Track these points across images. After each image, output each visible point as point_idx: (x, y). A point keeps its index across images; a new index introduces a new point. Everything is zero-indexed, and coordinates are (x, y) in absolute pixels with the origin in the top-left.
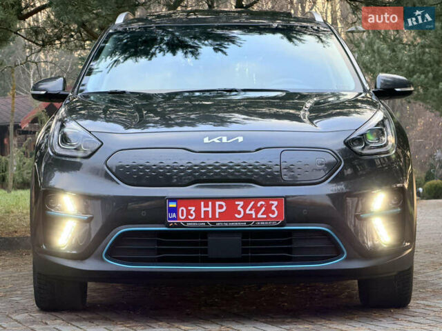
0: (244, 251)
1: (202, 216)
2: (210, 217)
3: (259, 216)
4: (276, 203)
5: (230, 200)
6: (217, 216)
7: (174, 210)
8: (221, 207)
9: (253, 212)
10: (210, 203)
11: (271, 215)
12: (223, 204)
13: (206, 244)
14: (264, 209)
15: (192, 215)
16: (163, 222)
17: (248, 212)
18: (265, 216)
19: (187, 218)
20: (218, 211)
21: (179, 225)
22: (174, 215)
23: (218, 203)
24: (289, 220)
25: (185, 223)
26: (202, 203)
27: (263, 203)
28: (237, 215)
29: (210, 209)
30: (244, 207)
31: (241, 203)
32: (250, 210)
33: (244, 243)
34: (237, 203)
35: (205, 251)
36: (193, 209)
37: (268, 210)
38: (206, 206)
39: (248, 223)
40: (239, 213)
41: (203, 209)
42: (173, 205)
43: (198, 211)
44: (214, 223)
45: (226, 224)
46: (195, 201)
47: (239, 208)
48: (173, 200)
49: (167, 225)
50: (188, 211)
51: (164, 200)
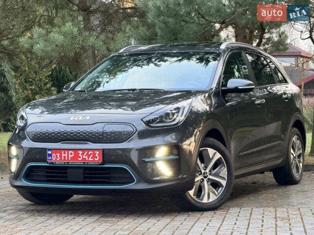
0: (85, 178)
1: (63, 159)
2: (66, 159)
3: (90, 159)
4: (98, 153)
5: (76, 151)
6: (70, 159)
7: (50, 155)
8: (71, 154)
9: (86, 157)
10: (66, 152)
11: (95, 159)
12: (73, 152)
13: (66, 173)
14: (92, 156)
15: (58, 158)
16: (45, 161)
17: (84, 157)
18: (92, 159)
19: (56, 160)
20: (70, 156)
21: (53, 163)
22: (50, 158)
23: (70, 152)
24: (104, 162)
25: (55, 162)
26: (63, 152)
27: (92, 152)
28: (79, 159)
29: (66, 155)
30: (82, 155)
31: (81, 152)
32: (85, 156)
33: (84, 174)
34: (79, 152)
35: (66, 177)
36: (59, 155)
37: (94, 157)
39: (84, 163)
40: (80, 157)
41: (63, 155)
42: (50, 152)
43: (61, 156)
44: (68, 163)
45: (74, 163)
46: (59, 150)
47: (80, 155)
48: (50, 150)
49: (47, 163)
50: (57, 156)
51: (46, 150)
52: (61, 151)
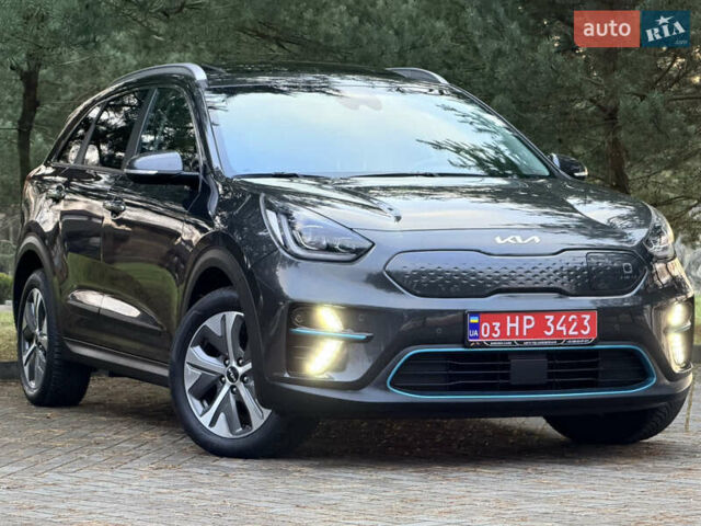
0: (550, 375)
1: (508, 334)
2: (517, 334)
3: (571, 333)
4: (588, 317)
5: (539, 314)
6: (525, 334)
7: (476, 327)
8: (529, 322)
9: (564, 328)
10: (517, 318)
11: (583, 332)
12: (532, 318)
13: (508, 367)
14: (575, 324)
15: (496, 333)
16: (463, 342)
17: (558, 328)
18: (576, 333)
19: (490, 336)
20: (526, 327)
21: (482, 345)
22: (476, 333)
23: (526, 318)
24: (602, 338)
25: (489, 343)
26: (509, 318)
27: (575, 317)
28: (547, 333)
29: (516, 325)
30: (555, 323)
31: (551, 318)
32: (561, 325)
33: (551, 367)
34: (547, 317)
35: (506, 376)
36: (498, 324)
37: (581, 326)
38: (513, 321)
39: (558, 341)
40: (549, 328)
41: (509, 325)
42: (474, 320)
43: (504, 328)
44: (521, 342)
45: (540, 343)
46: (499, 315)
47: (549, 324)
48: (474, 314)
49: (467, 345)
50: (492, 328)
51: (465, 315)
52: (503, 315)
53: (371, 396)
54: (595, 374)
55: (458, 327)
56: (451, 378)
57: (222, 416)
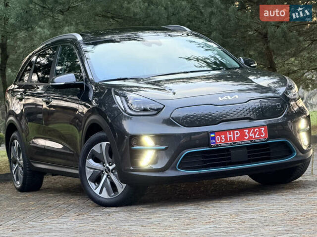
0: (249, 156)
1: (228, 140)
2: (232, 139)
3: (256, 136)
4: (263, 129)
5: (241, 130)
6: (236, 139)
7: (214, 138)
8: (237, 134)
9: (253, 135)
10: (232, 132)
11: (262, 136)
12: (238, 132)
13: (229, 155)
14: (258, 133)
15: (223, 140)
16: (209, 145)
17: (251, 135)
18: (259, 136)
19: (221, 142)
20: (236, 136)
21: (217, 146)
22: (214, 141)
23: (235, 132)
24: (270, 137)
25: (220, 145)
26: (228, 133)
27: (257, 129)
28: (245, 138)
29: (232, 136)
30: (249, 133)
31: (247, 131)
32: (252, 134)
33: (249, 152)
34: (245, 131)
35: (230, 159)
36: (223, 136)
37: (260, 133)
38: (230, 134)
39: (251, 141)
40: (246, 136)
41: (228, 136)
42: (213, 135)
43: (226, 137)
44: (235, 143)
45: (241, 143)
46: (224, 132)
47: (246, 134)
48: (212, 132)
49: (210, 147)
50: (221, 138)
51: (208, 133)
52: (226, 132)
53: (170, 173)
54: (268, 154)
55: (206, 139)
56: (205, 162)
57: (104, 189)
